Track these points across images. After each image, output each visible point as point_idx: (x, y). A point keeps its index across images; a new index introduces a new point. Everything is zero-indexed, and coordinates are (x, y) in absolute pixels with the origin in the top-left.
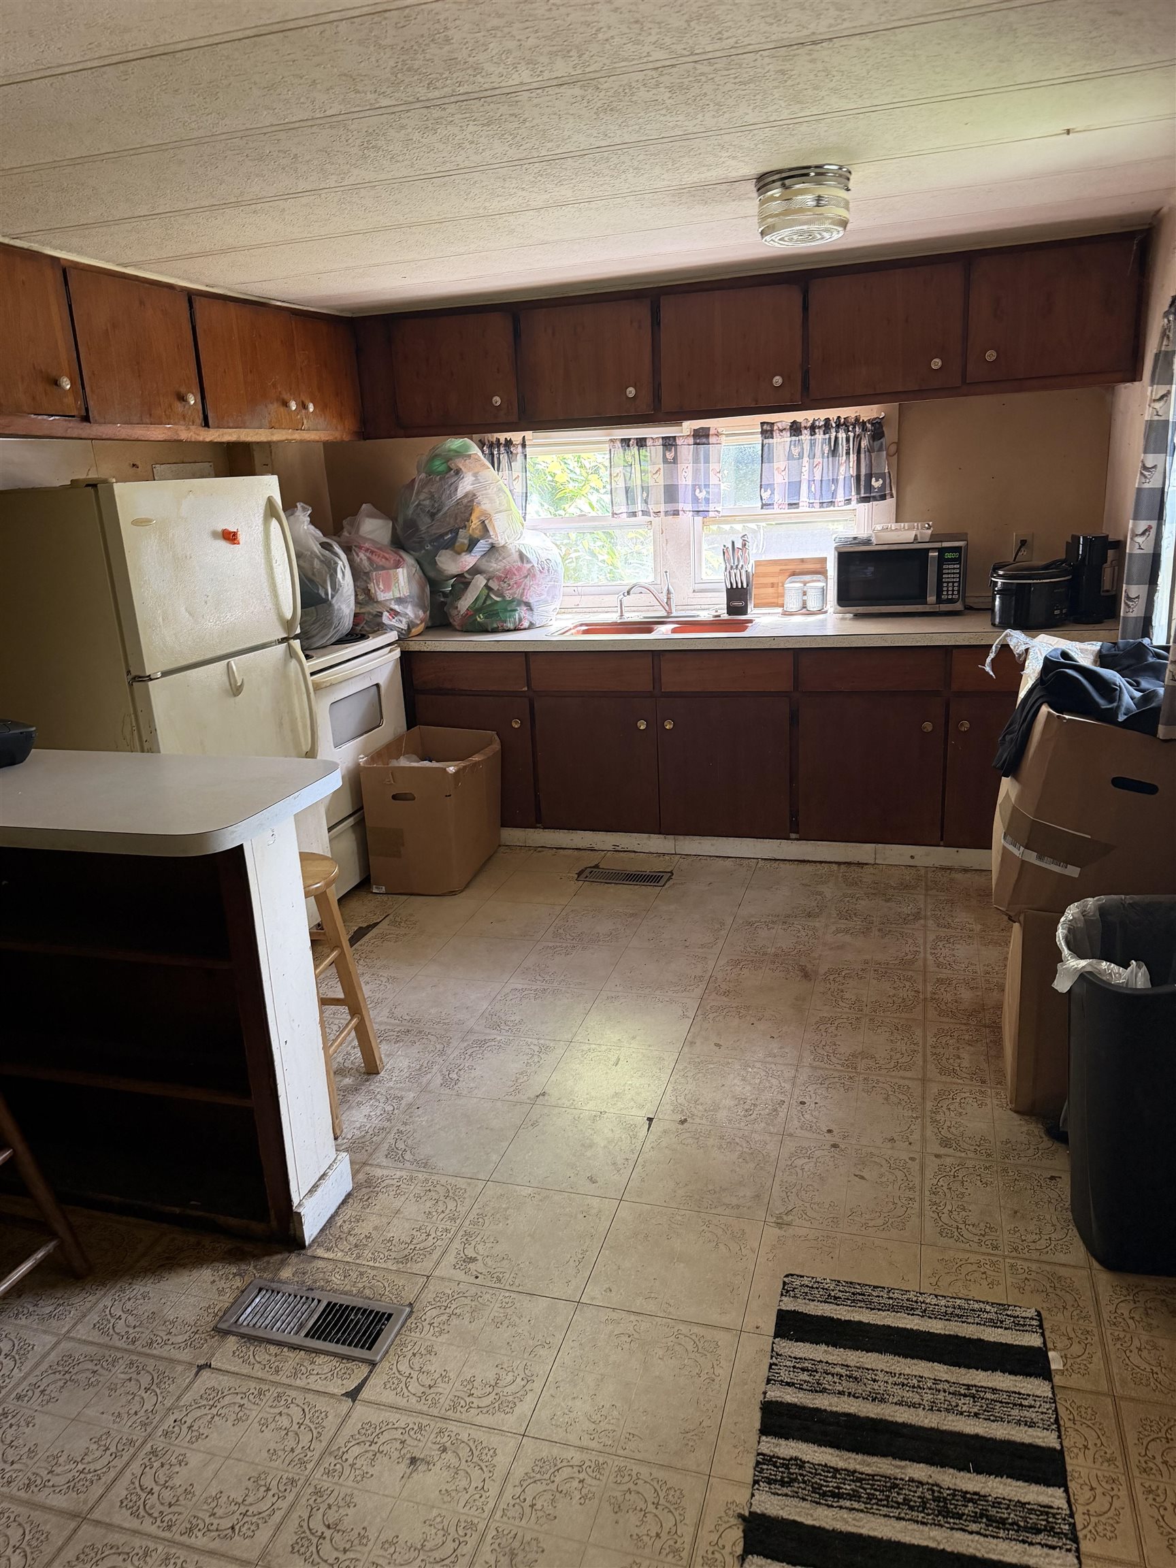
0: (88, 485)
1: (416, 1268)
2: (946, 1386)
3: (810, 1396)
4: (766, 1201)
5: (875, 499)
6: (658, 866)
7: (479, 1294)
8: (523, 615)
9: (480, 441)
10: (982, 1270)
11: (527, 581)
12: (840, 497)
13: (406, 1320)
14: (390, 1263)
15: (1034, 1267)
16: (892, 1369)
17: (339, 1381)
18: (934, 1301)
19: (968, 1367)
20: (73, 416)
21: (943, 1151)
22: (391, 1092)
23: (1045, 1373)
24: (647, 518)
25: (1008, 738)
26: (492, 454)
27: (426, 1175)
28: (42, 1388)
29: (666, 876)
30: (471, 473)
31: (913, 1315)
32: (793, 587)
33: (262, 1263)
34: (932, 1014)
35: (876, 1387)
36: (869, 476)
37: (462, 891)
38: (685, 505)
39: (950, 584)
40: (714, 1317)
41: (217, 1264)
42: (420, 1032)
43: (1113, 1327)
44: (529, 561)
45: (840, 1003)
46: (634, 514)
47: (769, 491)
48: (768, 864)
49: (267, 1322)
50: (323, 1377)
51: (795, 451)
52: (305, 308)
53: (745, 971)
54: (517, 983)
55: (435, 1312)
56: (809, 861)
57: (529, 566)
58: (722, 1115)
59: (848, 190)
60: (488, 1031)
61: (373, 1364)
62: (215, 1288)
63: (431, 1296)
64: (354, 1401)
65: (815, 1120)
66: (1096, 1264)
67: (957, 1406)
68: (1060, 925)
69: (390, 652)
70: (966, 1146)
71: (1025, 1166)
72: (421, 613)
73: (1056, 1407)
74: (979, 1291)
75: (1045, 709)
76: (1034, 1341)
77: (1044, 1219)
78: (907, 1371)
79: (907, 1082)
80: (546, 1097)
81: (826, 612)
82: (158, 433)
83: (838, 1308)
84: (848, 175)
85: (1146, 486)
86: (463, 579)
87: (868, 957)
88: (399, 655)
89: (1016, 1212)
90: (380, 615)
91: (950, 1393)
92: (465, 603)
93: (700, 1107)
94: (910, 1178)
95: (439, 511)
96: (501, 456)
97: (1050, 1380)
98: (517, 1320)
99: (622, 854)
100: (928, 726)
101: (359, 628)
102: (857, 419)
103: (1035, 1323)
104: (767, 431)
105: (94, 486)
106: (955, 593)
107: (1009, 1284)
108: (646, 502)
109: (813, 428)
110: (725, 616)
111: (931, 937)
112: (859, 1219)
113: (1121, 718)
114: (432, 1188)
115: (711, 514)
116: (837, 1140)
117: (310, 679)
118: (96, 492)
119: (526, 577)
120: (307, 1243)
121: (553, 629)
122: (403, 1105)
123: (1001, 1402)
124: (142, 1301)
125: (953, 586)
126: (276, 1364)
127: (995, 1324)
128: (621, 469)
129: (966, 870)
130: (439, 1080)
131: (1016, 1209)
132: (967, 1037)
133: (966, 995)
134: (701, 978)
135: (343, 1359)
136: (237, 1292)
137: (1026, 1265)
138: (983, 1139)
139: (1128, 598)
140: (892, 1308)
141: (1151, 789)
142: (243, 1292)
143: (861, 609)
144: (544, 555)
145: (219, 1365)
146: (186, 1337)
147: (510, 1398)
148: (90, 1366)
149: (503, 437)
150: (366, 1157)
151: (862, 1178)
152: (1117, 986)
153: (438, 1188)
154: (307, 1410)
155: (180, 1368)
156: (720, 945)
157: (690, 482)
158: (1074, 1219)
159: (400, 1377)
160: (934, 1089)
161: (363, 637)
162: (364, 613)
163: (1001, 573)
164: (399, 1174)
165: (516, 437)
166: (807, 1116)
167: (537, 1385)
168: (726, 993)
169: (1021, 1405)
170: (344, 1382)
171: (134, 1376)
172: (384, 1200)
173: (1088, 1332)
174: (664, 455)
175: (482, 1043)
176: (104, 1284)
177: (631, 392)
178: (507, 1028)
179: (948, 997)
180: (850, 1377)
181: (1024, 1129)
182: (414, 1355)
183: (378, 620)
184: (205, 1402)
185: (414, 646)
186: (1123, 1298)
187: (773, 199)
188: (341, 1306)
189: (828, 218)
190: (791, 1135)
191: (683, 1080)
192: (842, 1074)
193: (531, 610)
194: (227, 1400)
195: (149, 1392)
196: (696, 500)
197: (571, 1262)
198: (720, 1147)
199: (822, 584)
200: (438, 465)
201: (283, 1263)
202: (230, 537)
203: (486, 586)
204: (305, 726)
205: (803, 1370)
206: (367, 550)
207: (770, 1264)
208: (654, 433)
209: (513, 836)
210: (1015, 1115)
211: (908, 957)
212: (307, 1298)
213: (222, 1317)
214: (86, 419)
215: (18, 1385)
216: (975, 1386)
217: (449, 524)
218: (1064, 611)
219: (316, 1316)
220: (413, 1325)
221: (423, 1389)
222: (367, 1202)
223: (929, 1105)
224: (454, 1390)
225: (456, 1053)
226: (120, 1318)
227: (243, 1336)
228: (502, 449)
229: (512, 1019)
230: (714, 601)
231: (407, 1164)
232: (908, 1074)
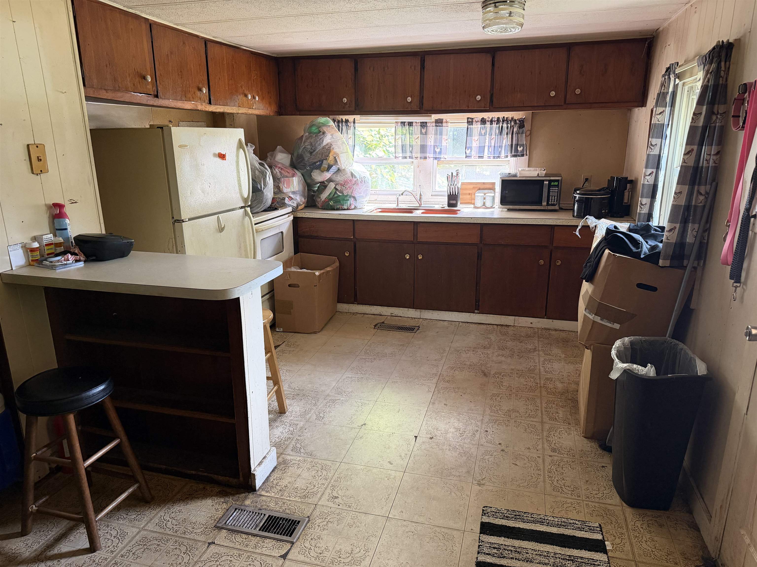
0: (158, 128)
1: (310, 501)
2: (560, 556)
3: (498, 559)
4: (472, 474)
5: (519, 156)
6: (412, 323)
7: (341, 513)
8: (351, 202)
9: (333, 119)
10: (573, 506)
11: (355, 186)
12: (503, 154)
13: (307, 524)
14: (297, 498)
15: (597, 505)
16: (535, 548)
17: (277, 550)
18: (552, 519)
19: (570, 547)
20: (151, 95)
21: (552, 454)
22: (292, 421)
23: (605, 551)
24: (411, 160)
25: (588, 264)
26: (339, 126)
27: (311, 459)
28: (133, 552)
29: (416, 328)
30: (330, 134)
31: (543, 525)
32: (479, 195)
33: (235, 498)
34: (544, 393)
35: (528, 556)
36: (517, 145)
37: (319, 332)
38: (430, 155)
39: (553, 197)
40: (451, 524)
41: (214, 498)
42: (304, 395)
43: (634, 532)
44: (355, 177)
45: (502, 387)
46: (406, 158)
47: (470, 150)
48: (464, 324)
49: (240, 524)
50: (269, 548)
51: (483, 132)
52: (256, 51)
53: (457, 372)
54: (349, 374)
55: (320, 521)
56: (483, 324)
57: (355, 179)
58: (450, 435)
59: (524, 10)
60: (336, 395)
61: (293, 543)
62: (214, 508)
63: (318, 513)
64: (284, 560)
65: (493, 439)
66: (624, 504)
67: (565, 564)
68: (613, 349)
69: (288, 217)
70: (563, 452)
71: (591, 461)
72: (303, 199)
73: (610, 565)
74: (573, 515)
75: (607, 251)
76: (599, 537)
77: (600, 484)
78: (542, 549)
79: (534, 423)
80: (366, 426)
81: (494, 208)
82: (188, 105)
83: (508, 521)
84: (524, 3)
85: (652, 153)
86: (324, 184)
87: (513, 367)
88: (292, 219)
89: (587, 481)
90: (284, 199)
91: (562, 559)
92: (324, 196)
93: (439, 432)
94: (538, 465)
95: (314, 151)
96: (343, 127)
97: (607, 554)
98: (359, 524)
99: (395, 317)
100: (542, 262)
101: (273, 205)
102: (512, 118)
103: (598, 529)
104: (470, 122)
105: (162, 128)
106: (555, 201)
107: (586, 512)
108: (411, 152)
109: (491, 122)
110: (447, 208)
111: (542, 359)
112: (516, 483)
113: (642, 256)
114: (315, 465)
115: (442, 159)
116: (503, 448)
117: (255, 227)
118: (163, 130)
119: (354, 184)
120: (257, 489)
121: (365, 210)
122: (298, 428)
123: (585, 563)
124: (179, 513)
125: (555, 198)
126: (246, 542)
127: (580, 529)
128: (400, 136)
129: (556, 330)
130: (315, 417)
131: (587, 480)
132: (561, 404)
133: (560, 386)
134: (436, 375)
135: (278, 541)
136: (225, 510)
137: (593, 504)
138: (571, 449)
139: (641, 204)
140: (534, 522)
141: (654, 289)
142: (227, 510)
143: (511, 207)
144: (363, 175)
145: (219, 543)
146: (202, 530)
147: (359, 559)
148: (156, 542)
149: (344, 117)
150: (282, 451)
151: (516, 465)
152: (641, 375)
153: (318, 465)
154: (262, 563)
155: (200, 544)
156: (444, 360)
157: (432, 144)
158: (614, 485)
159: (306, 549)
160: (547, 427)
161: (276, 209)
162: (277, 198)
163: (578, 192)
164: (298, 458)
165: (351, 118)
166: (489, 437)
167: (371, 553)
168: (448, 382)
169: (594, 564)
170: (279, 551)
171: (178, 547)
172: (291, 470)
173: (622, 534)
174: (421, 131)
175: (334, 401)
176: (160, 506)
177: (409, 100)
178: (345, 394)
179: (551, 386)
180: (516, 551)
181: (589, 445)
182: (312, 539)
183: (283, 201)
184: (213, 559)
185: (300, 215)
186: (637, 519)
187: (490, 11)
188: (275, 517)
189: (515, 22)
190: (482, 445)
191: (430, 420)
192: (504, 419)
193: (356, 200)
194: (224, 558)
195: (185, 554)
196: (435, 152)
197: (383, 499)
198: (449, 450)
199: (493, 195)
200: (314, 129)
201: (246, 498)
202: (222, 156)
203: (335, 188)
204: (251, 249)
205: (494, 548)
206: (279, 168)
207: (476, 502)
208: (417, 119)
209: (343, 307)
210: (585, 439)
211: (532, 368)
212: (259, 513)
213: (218, 522)
214: (157, 96)
215: (121, 550)
216: (573, 556)
217: (319, 157)
218: (607, 211)
219: (263, 521)
220: (310, 526)
221: (317, 555)
222: (284, 471)
223: (545, 434)
224: (332, 555)
225: (322, 405)
226: (168, 521)
227: (229, 530)
228: (344, 124)
229: (348, 390)
230: (442, 200)
231: (302, 454)
232: (535, 420)
